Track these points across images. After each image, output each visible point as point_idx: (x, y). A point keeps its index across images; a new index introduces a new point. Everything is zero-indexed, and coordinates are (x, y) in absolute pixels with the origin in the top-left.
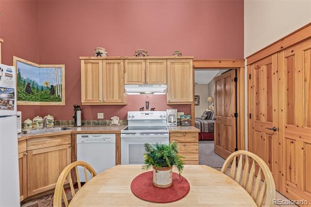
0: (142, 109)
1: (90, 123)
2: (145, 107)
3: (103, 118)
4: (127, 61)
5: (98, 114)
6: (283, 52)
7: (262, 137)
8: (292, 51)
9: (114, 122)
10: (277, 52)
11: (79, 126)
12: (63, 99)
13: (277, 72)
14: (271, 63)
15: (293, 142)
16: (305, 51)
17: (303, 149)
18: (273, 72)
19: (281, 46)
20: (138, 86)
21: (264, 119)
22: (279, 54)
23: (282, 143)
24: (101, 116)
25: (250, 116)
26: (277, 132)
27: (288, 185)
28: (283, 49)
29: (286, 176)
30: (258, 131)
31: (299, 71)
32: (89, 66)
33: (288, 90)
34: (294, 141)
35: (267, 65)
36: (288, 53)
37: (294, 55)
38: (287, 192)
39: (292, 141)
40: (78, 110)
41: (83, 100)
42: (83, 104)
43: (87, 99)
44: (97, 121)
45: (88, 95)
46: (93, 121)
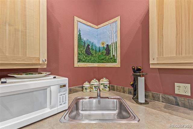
1: (159, 98)
3: (189, 94)
5: (177, 85)
11: (141, 104)
24: (183, 89)
40: (140, 76)
41: (154, 59)
42: (151, 67)
43: (163, 55)
44: (175, 97)
45: (164, 47)
46: (163, 96)
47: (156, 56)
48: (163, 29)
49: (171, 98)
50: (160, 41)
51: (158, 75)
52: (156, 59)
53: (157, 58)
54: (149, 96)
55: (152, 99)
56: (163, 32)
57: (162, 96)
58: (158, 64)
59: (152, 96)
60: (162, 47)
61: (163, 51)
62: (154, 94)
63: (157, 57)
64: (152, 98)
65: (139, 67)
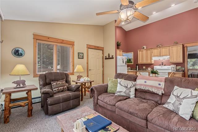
0: (160, 65)
1: (141, 69)
2: (161, 65)
4: (153, 49)
9: (149, 69)
12: (133, 62)
24: (144, 67)
32: (141, 52)
40: (137, 66)
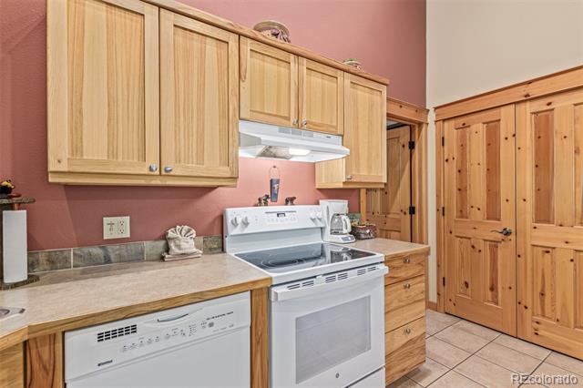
1: (67, 260)
3: (127, 234)
4: (247, 44)
5: (106, 220)
6: (528, 104)
7: (473, 247)
8: (549, 104)
9: (184, 245)
10: (515, 103)
13: (514, 135)
14: (499, 120)
15: (548, 252)
16: (575, 105)
17: (572, 260)
18: (502, 137)
19: (525, 93)
20: (277, 129)
21: (478, 216)
22: (518, 107)
23: (525, 253)
24: (117, 227)
25: (442, 211)
26: (512, 237)
27: (538, 323)
28: (528, 99)
29: (533, 308)
30: (461, 237)
31: (565, 137)
33: (537, 166)
34: (550, 250)
35: (487, 123)
36: (540, 105)
37: (553, 110)
38: (536, 334)
39: (545, 249)
40: (10, 207)
41: (59, 162)
42: (50, 180)
43: (82, 155)
44: (103, 248)
45: (84, 138)
46: (77, 252)
47: (65, 155)
48: (81, 98)
49: (96, 251)
50: (76, 123)
51: (65, 203)
52: (65, 162)
53: (68, 159)
54: (38, 264)
55: (45, 270)
56: (81, 104)
57: (75, 254)
58: (69, 173)
59: (48, 260)
60: (79, 137)
61: (82, 146)
62: (53, 254)
63: (68, 157)
64: (48, 267)
65: (5, 183)
